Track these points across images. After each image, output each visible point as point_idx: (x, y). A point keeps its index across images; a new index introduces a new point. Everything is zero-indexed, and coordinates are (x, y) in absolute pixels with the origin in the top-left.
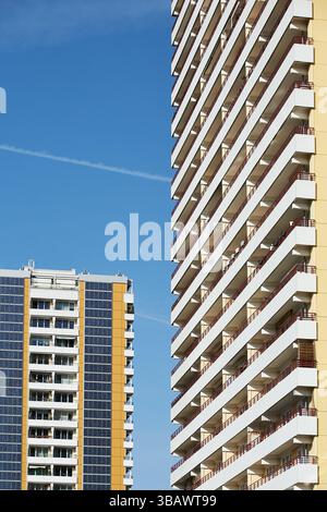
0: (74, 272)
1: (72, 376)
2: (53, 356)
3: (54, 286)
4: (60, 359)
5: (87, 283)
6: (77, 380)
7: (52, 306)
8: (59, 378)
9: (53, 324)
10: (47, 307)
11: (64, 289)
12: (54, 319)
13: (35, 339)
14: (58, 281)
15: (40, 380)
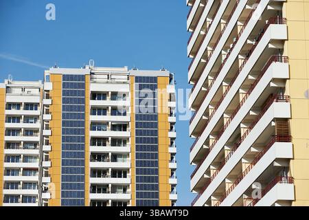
0: (126, 68)
1: (125, 155)
2: (110, 139)
3: (109, 80)
4: (116, 142)
5: (136, 77)
6: (130, 159)
7: (109, 98)
8: (115, 157)
9: (109, 112)
10: (104, 99)
11: (118, 83)
12: (110, 108)
13: (95, 126)
14: (113, 77)
15: (99, 160)
